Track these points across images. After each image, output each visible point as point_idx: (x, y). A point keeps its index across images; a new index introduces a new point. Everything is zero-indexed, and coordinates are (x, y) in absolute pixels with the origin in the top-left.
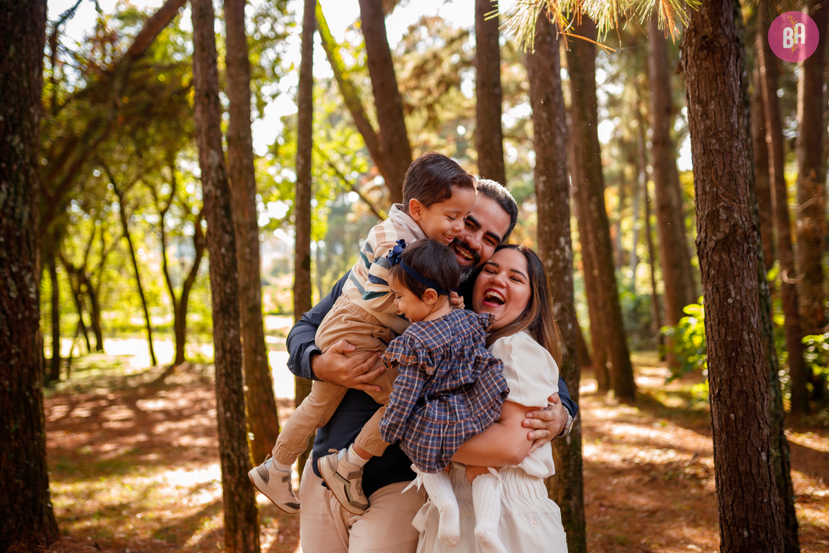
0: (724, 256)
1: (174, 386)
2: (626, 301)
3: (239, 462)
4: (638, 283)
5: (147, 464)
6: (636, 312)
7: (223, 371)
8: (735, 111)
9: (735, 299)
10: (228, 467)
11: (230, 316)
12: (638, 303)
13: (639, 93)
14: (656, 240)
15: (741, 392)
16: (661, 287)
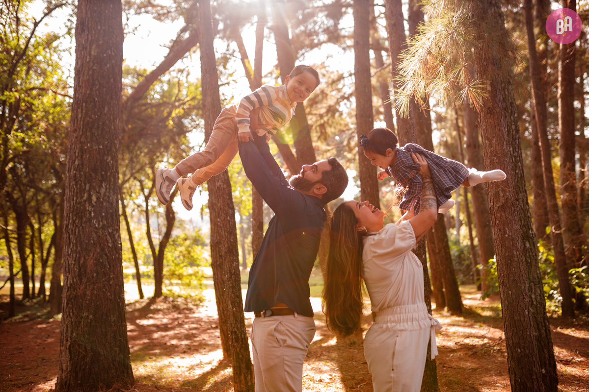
0: (503, 214)
1: (157, 311)
2: (454, 251)
3: (241, 336)
4: (461, 238)
5: (155, 355)
6: (460, 257)
7: (231, 285)
8: (505, 143)
9: (509, 234)
10: (235, 338)
11: (234, 255)
12: (461, 252)
13: (456, 113)
14: (472, 210)
15: (514, 280)
16: (476, 241)
